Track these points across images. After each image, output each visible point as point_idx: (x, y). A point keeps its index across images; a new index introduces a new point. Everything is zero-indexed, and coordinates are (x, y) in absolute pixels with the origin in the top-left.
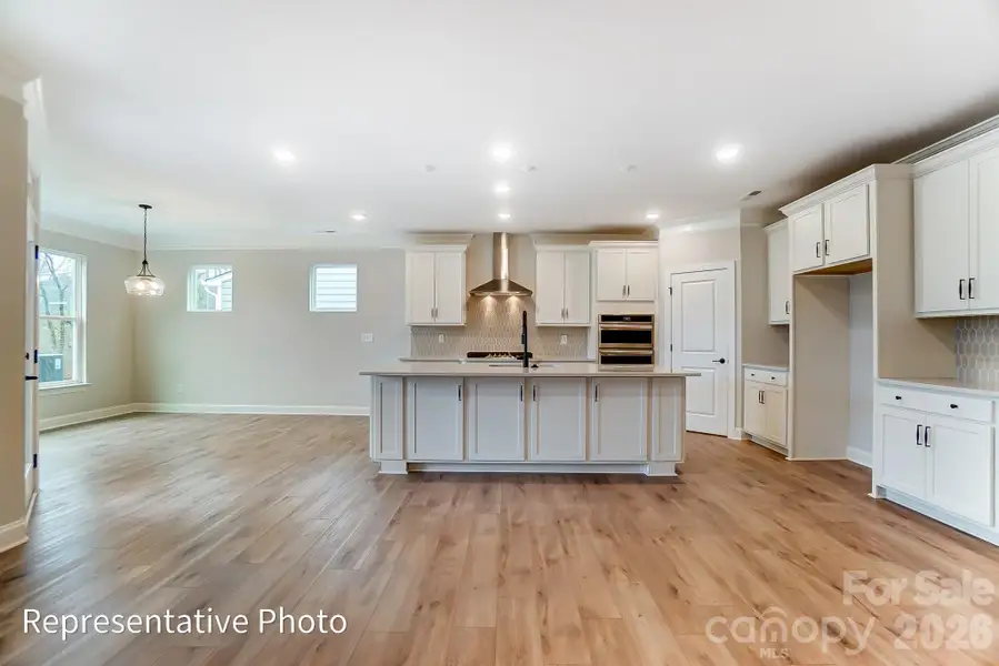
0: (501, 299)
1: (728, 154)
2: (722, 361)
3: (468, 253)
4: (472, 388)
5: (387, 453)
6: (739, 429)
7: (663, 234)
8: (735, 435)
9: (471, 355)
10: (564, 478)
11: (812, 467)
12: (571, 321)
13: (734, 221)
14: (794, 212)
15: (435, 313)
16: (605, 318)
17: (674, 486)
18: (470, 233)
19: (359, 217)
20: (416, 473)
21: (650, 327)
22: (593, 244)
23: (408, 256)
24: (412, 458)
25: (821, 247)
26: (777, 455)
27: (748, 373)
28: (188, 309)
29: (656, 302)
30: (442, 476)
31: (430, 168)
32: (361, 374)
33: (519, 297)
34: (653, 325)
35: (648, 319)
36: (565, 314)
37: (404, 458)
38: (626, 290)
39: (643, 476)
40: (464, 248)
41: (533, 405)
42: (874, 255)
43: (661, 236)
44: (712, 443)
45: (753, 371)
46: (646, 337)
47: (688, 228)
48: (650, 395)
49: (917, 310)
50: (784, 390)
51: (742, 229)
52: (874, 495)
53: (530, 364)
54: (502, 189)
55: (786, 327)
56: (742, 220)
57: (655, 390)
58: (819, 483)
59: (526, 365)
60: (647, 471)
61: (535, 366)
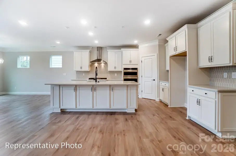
0: (100, 64)
1: (147, 22)
2: (154, 80)
3: (90, 52)
4: (78, 88)
5: (55, 106)
6: (158, 98)
7: (140, 47)
8: (157, 100)
9: (89, 79)
10: (103, 113)
11: (174, 109)
12: (117, 70)
13: (157, 43)
14: (169, 39)
15: (81, 68)
16: (125, 69)
17: (132, 116)
18: (92, 47)
19: (58, 43)
20: (63, 112)
21: (137, 71)
22: (122, 49)
23: (75, 53)
24: (62, 107)
25: (175, 48)
26: (166, 105)
27: (160, 83)
28: (18, 67)
29: (138, 64)
30: (70, 113)
31: (68, 28)
32: (45, 84)
33: (104, 63)
34: (137, 70)
35: (136, 69)
36: (115, 68)
37: (60, 107)
38: (130, 61)
39: (126, 112)
40: (89, 51)
41: (95, 93)
42: (187, 50)
43: (139, 47)
44: (150, 102)
45: (161, 83)
46: (136, 74)
47: (147, 45)
48: (127, 90)
49: (199, 66)
50: (168, 88)
51: (159, 45)
52: (187, 118)
53: (97, 81)
54: (91, 34)
55: (168, 71)
56: (159, 43)
57: (129, 88)
58: (174, 114)
59: (96, 81)
60: (126, 111)
61: (98, 82)
